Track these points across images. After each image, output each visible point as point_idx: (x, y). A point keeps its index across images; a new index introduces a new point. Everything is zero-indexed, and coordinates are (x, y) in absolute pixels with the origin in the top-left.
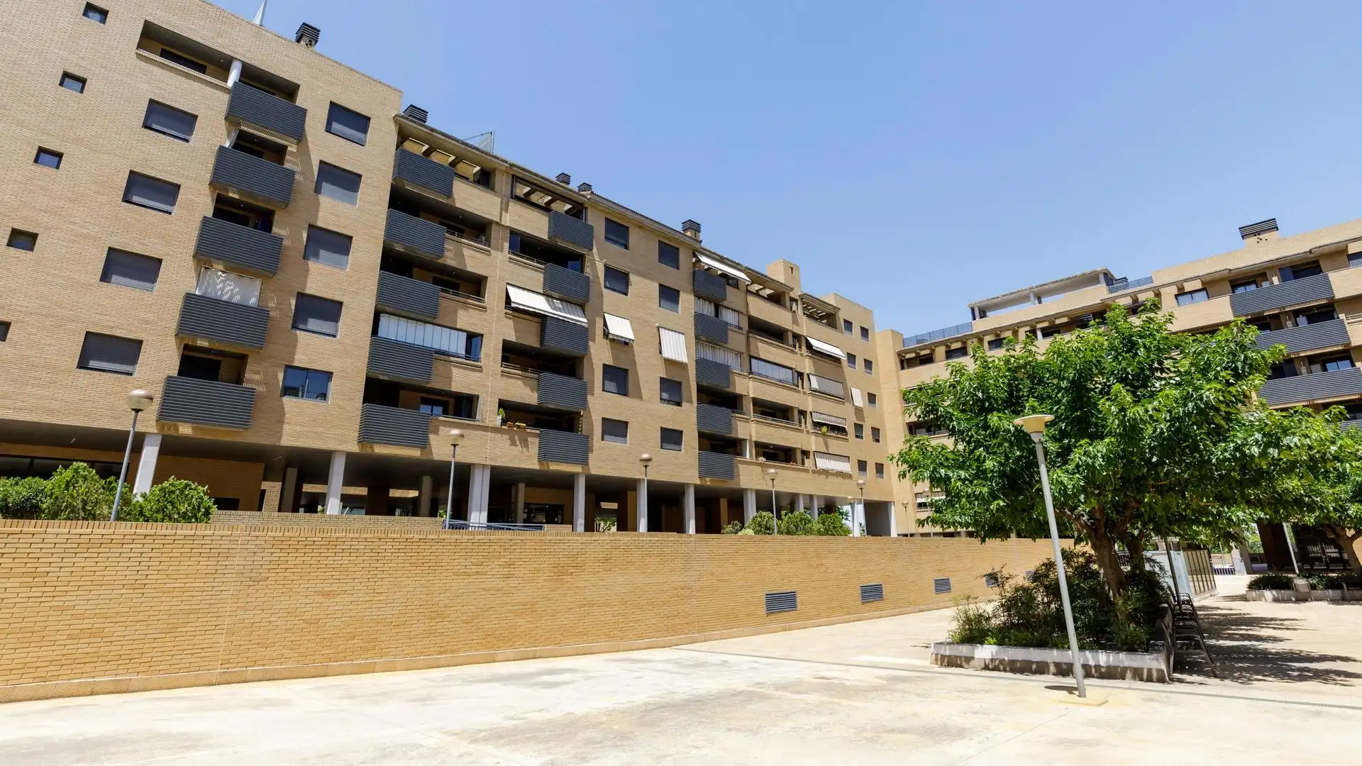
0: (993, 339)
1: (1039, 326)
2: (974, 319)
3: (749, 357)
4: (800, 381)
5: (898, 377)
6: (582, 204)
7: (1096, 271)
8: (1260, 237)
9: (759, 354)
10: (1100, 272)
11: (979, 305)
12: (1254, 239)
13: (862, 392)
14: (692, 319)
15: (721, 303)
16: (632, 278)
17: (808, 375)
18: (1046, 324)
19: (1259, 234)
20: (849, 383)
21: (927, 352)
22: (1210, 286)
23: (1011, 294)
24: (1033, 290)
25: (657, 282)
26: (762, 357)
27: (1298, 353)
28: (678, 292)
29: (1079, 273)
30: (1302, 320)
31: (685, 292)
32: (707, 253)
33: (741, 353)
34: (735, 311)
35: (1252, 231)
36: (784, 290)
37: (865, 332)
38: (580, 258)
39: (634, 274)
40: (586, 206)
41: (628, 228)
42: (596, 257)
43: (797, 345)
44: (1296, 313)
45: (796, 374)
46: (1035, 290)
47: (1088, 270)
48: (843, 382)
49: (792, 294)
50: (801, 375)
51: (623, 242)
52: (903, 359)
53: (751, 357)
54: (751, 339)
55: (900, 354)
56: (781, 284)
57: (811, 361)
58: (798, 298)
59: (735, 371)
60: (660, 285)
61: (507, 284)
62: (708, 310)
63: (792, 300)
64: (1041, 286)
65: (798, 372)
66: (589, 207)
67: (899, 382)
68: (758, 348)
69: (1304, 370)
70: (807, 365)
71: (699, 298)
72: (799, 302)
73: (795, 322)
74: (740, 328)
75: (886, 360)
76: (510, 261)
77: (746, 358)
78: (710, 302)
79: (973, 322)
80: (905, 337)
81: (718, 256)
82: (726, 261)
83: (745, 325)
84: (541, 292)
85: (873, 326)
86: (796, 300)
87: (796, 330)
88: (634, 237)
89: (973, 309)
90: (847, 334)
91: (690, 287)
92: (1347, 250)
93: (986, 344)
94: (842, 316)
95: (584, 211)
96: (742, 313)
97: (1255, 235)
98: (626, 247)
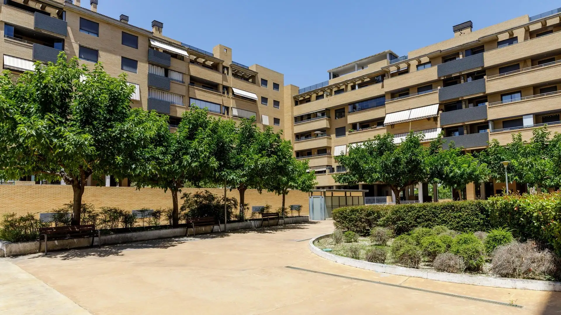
0: (337, 90)
1: (357, 83)
2: (330, 79)
3: (188, 98)
4: (226, 111)
5: (292, 109)
6: (62, 9)
7: (385, 52)
8: (462, 32)
9: (196, 97)
10: (387, 53)
11: (333, 71)
12: (459, 33)
13: (270, 117)
14: (146, 77)
15: (169, 68)
16: (100, 53)
17: (232, 108)
18: (360, 82)
19: (461, 30)
20: (260, 113)
21: (308, 97)
22: (433, 59)
23: (347, 65)
24: (357, 63)
25: (120, 55)
26: (198, 98)
27: (462, 97)
28: (137, 61)
29: (377, 53)
30: (470, 79)
31: (141, 62)
32: (158, 39)
33: (183, 96)
34: (180, 73)
35: (458, 28)
36: (218, 62)
37: (276, 86)
38: (62, 41)
39: (102, 50)
40: (64, 10)
41: (98, 24)
42: (73, 40)
43: (226, 92)
44: (468, 75)
45: (223, 108)
46: (358, 63)
47: (381, 51)
48: (257, 112)
49: (224, 64)
50: (227, 108)
51: (96, 32)
52: (297, 100)
53: (190, 98)
54: (190, 88)
55: (295, 98)
56: (217, 59)
57: (234, 101)
58: (229, 67)
59: (176, 105)
60: (122, 57)
61: (4, 54)
62: (160, 72)
63: (224, 67)
64: (360, 60)
65: (225, 107)
66: (66, 11)
67: (292, 112)
68: (195, 93)
69: (464, 106)
70: (231, 103)
71: (153, 65)
72: (230, 69)
73: (225, 79)
74: (183, 82)
75: (287, 101)
76: (5, 42)
77: (187, 99)
78: (162, 68)
79: (329, 80)
80: (300, 89)
81: (167, 41)
82: (173, 44)
83: (187, 80)
84: (31, 60)
85: (283, 82)
86: (227, 68)
87: (225, 84)
88: (102, 29)
89: (330, 73)
90: (263, 87)
91: (146, 59)
92: (498, 39)
93: (333, 93)
94: (260, 77)
95: (64, 13)
96: (185, 74)
97: (460, 31)
98: (97, 34)
